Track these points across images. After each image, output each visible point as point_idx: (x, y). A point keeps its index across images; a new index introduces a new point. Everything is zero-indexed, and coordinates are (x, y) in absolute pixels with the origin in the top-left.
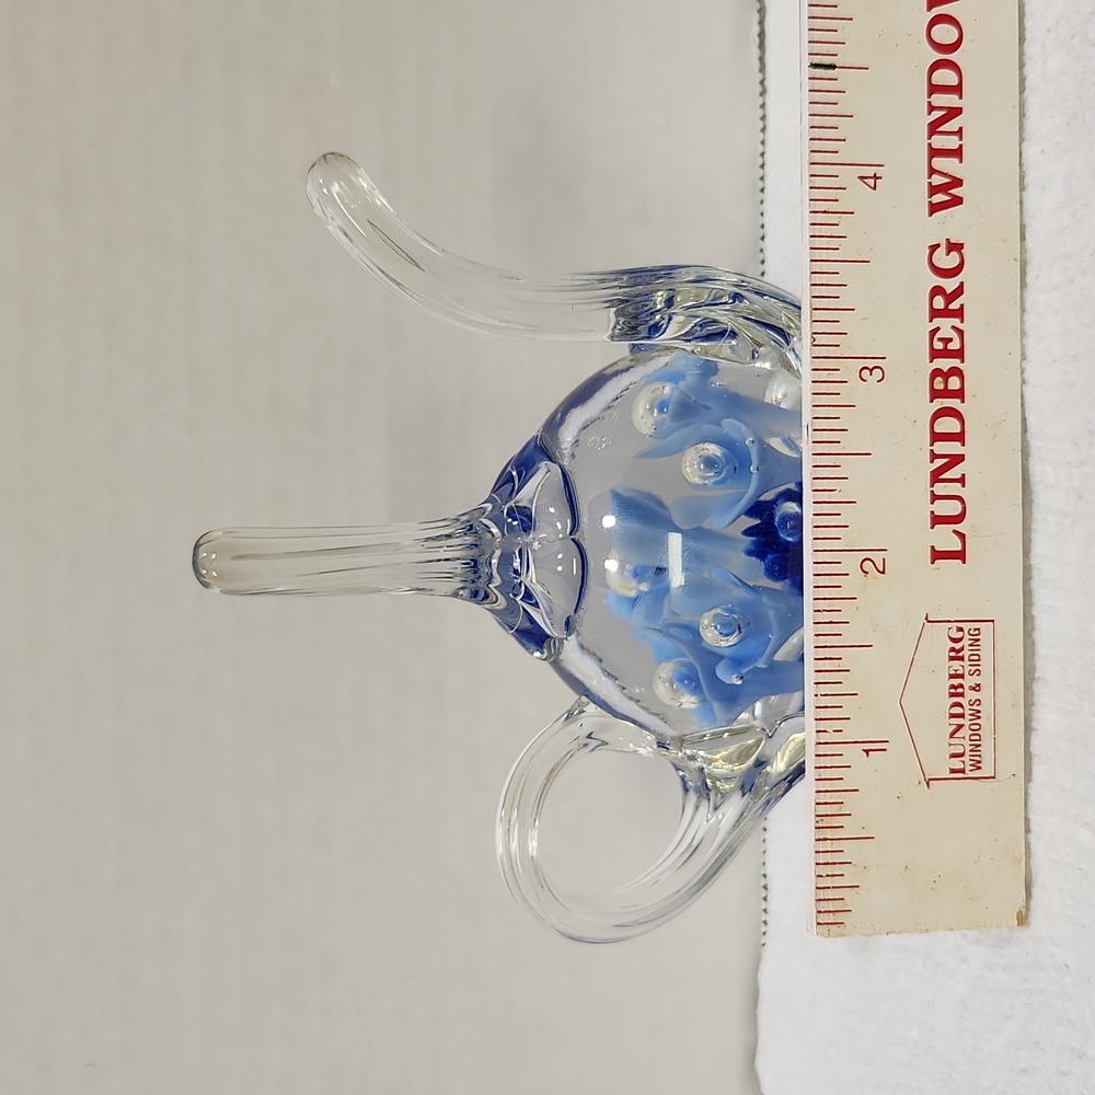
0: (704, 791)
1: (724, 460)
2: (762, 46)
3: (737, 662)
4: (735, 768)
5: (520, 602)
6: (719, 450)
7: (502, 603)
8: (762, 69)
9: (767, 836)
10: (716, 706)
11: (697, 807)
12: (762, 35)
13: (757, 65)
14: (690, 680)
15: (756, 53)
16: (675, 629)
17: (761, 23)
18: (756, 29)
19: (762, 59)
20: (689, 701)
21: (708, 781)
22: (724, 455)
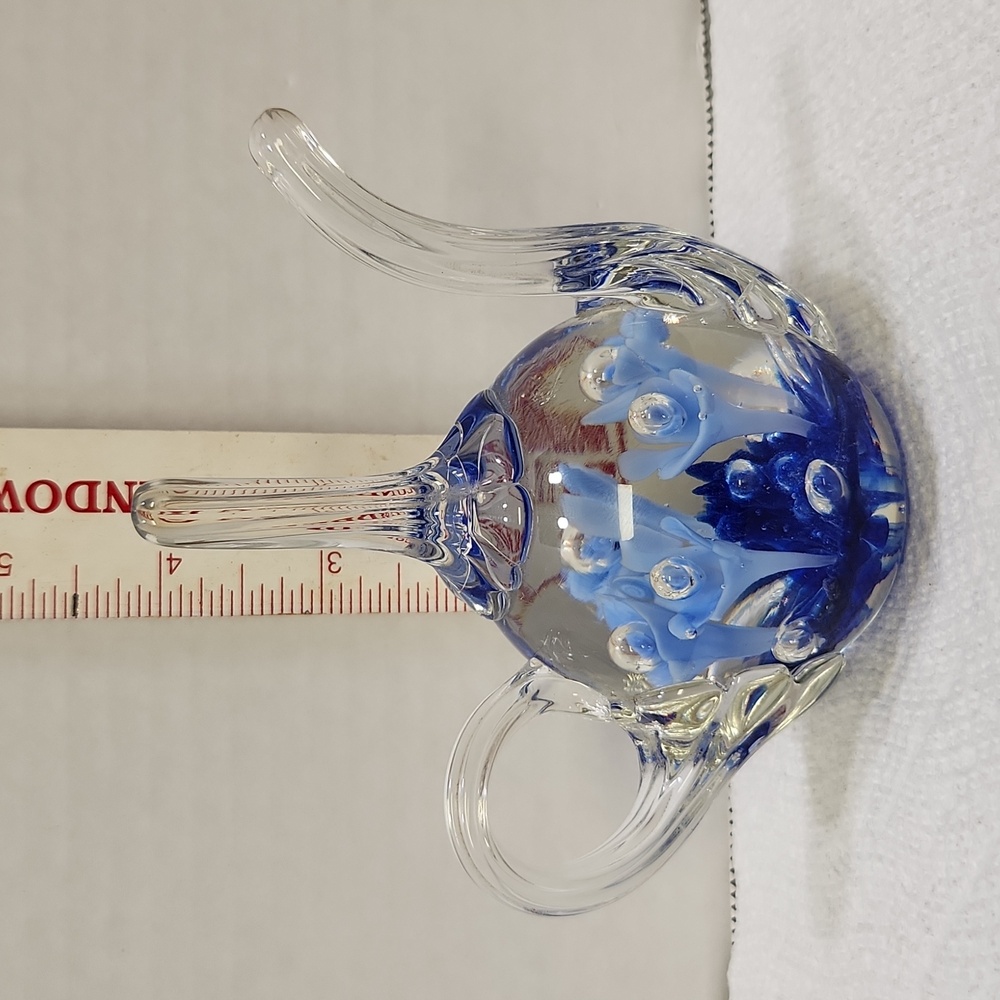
0: (660, 759)
1: (672, 410)
2: (707, 54)
3: (690, 617)
4: (691, 732)
5: (467, 558)
6: (668, 400)
7: (448, 559)
8: (709, 76)
9: (734, 829)
10: (672, 665)
11: (654, 778)
12: (707, 44)
13: (703, 72)
14: (647, 644)
15: (702, 61)
16: (627, 586)
17: (706, 33)
18: (702, 39)
19: (708, 66)
20: (645, 664)
21: (663, 746)
22: (671, 405)
